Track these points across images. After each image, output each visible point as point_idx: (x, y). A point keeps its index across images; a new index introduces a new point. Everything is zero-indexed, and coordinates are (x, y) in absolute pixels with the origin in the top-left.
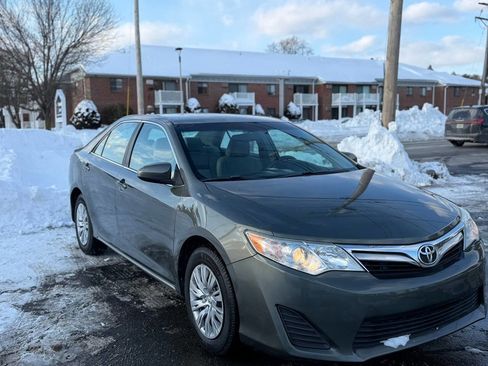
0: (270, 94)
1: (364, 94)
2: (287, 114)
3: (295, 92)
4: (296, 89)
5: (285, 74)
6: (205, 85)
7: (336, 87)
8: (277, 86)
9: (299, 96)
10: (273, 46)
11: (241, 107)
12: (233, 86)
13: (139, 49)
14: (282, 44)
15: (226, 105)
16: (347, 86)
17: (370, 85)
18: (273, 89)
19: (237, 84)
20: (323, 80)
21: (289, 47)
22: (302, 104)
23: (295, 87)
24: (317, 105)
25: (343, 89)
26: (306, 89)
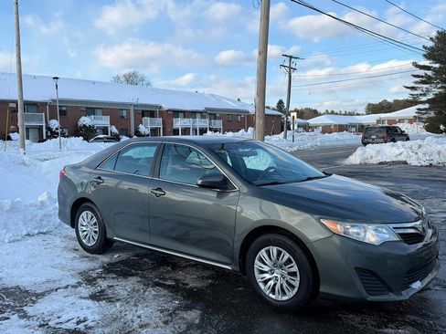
0: (123, 117)
1: (197, 119)
2: (138, 133)
3: (143, 116)
4: (143, 114)
5: (135, 102)
6: (64, 109)
7: (176, 113)
8: (128, 111)
9: (147, 119)
10: (117, 78)
11: (97, 128)
12: (90, 109)
13: (20, 77)
14: (124, 76)
15: (84, 126)
16: (184, 112)
17: (201, 113)
18: (125, 113)
19: (94, 109)
20: (166, 107)
21: (131, 79)
22: (149, 127)
23: (143, 112)
24: (162, 127)
25: (181, 115)
26: (152, 114)
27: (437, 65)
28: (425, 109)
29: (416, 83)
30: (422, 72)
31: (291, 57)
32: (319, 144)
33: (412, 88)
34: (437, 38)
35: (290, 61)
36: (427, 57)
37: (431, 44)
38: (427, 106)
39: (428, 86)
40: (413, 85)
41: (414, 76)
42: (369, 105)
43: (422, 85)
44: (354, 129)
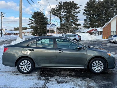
27: (34, 20)
28: (32, 30)
29: (30, 23)
30: (31, 21)
31: (2, 13)
32: (12, 38)
33: (29, 25)
34: (34, 13)
35: (2, 14)
36: (32, 17)
37: (33, 14)
38: (32, 29)
39: (32, 24)
40: (29, 24)
41: (29, 22)
42: (15, 28)
43: (31, 24)
44: (12, 34)
